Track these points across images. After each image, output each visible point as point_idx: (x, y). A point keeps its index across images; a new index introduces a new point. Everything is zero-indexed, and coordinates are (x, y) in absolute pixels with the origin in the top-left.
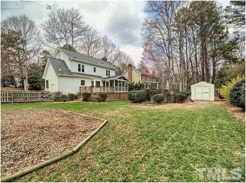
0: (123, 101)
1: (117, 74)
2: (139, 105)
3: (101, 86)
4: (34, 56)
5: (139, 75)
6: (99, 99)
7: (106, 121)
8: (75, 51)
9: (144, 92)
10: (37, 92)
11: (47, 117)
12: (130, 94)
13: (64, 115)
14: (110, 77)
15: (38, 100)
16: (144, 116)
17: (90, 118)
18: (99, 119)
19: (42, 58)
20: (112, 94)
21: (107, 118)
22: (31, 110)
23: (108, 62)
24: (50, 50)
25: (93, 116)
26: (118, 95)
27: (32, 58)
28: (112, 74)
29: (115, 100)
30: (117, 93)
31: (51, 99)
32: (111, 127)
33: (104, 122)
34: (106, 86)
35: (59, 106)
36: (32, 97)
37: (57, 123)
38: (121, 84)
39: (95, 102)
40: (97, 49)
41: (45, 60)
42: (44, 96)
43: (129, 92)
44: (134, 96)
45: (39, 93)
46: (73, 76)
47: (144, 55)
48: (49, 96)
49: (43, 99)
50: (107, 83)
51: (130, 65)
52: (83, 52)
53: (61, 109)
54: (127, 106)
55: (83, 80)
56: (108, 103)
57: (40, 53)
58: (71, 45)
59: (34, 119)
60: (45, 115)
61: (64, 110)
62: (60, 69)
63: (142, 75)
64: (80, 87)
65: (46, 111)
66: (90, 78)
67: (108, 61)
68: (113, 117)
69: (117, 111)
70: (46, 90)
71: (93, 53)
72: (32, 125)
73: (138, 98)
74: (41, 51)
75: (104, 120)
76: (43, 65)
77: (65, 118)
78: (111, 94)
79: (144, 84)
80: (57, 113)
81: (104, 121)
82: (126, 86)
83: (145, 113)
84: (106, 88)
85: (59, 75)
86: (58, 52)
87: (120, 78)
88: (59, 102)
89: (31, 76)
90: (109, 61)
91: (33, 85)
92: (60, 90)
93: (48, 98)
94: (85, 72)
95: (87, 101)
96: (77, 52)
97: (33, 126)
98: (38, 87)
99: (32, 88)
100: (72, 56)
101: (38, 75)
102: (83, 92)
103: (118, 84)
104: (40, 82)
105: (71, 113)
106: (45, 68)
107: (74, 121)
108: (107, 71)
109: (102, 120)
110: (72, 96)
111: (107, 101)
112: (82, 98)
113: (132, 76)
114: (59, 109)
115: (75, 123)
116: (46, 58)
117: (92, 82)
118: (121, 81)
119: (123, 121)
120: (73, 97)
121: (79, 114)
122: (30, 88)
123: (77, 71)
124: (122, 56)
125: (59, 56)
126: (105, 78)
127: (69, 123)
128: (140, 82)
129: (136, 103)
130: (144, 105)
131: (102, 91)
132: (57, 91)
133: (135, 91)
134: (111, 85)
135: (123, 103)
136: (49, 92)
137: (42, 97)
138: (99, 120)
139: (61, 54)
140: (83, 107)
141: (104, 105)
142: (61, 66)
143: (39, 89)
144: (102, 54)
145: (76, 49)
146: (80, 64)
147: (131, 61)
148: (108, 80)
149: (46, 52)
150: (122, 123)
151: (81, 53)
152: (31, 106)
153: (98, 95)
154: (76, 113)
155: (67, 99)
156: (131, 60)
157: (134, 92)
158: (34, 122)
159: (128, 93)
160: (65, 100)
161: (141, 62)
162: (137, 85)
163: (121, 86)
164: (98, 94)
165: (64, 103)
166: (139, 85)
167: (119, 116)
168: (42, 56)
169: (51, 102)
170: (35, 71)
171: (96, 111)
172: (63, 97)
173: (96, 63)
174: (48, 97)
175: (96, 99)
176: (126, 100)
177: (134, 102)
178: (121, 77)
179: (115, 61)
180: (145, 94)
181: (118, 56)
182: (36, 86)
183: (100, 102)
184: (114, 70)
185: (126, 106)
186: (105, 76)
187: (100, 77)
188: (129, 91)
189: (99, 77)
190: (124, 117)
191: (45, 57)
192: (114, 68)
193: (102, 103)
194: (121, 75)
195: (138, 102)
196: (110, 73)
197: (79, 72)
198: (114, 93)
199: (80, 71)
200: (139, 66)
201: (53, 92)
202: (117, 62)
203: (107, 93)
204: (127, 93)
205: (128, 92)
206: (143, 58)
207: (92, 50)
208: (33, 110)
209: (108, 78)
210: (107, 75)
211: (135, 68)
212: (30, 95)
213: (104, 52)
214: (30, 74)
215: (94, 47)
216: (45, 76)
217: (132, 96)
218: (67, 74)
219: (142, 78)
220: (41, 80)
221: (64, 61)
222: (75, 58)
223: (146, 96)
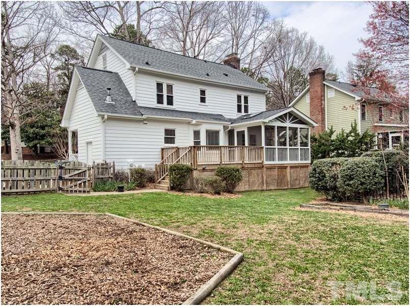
0: (293, 192)
1: (272, 106)
2: (355, 210)
3: (221, 144)
4: (35, 62)
5: (351, 103)
6: (215, 185)
7: (238, 255)
8: (147, 44)
9: (374, 163)
10: (46, 166)
11: (73, 236)
12: (318, 170)
13: (118, 231)
14: (248, 118)
15: (48, 186)
16: (379, 253)
17: (192, 242)
18: (217, 246)
19: (57, 69)
20: (254, 168)
21: (242, 246)
22: (29, 215)
23: (244, 70)
24: (77, 44)
25: (199, 236)
26: (275, 172)
27: (31, 69)
28: (257, 104)
29: (265, 187)
30: (271, 168)
31: (85, 183)
32: (256, 277)
33: (234, 260)
34: (236, 145)
35: (106, 204)
36: (32, 178)
37: (100, 253)
38: (284, 136)
39: (205, 195)
40: (209, 32)
41: (65, 74)
42: (67, 177)
43: (315, 162)
44: (335, 178)
45: (53, 166)
46: (144, 117)
47: (375, 28)
48: (79, 174)
49: (63, 184)
50: (241, 135)
51: (318, 73)
52: (169, 44)
53: (110, 211)
54: (308, 210)
55: (170, 127)
56: (244, 197)
57: (52, 55)
58: (136, 28)
59: (35, 241)
60: (67, 230)
61: (119, 215)
62: (108, 100)
63: (364, 104)
64: (163, 149)
65: (70, 217)
66: (189, 123)
67: (242, 66)
68: (261, 243)
69: (274, 226)
70: (71, 157)
71: (197, 45)
72: (28, 261)
73: (348, 185)
74: (53, 48)
75: (234, 252)
76: (60, 87)
77: (120, 239)
78: (252, 169)
79: (373, 136)
80: (98, 223)
81: (231, 256)
82: (304, 144)
83: (383, 241)
84: (237, 152)
85: (106, 117)
86: (101, 50)
87: (281, 118)
88: (106, 191)
89: (29, 120)
90: (247, 66)
91: (35, 146)
92: (107, 157)
93: (76, 180)
94: (176, 106)
95: (181, 190)
96: (154, 48)
97: (31, 263)
98: (48, 149)
99: (32, 153)
100: (139, 59)
101: (48, 116)
102: (169, 163)
103: (276, 138)
104: (54, 136)
105: (138, 224)
106: (67, 97)
107: (146, 249)
108: (239, 97)
109: (226, 252)
110: (142, 175)
111: (239, 192)
112: (167, 181)
113: (322, 111)
114: (107, 213)
115: (149, 255)
116: (68, 69)
117: (197, 134)
118: (284, 128)
119: (295, 262)
120: (142, 179)
121: (158, 227)
122: (27, 152)
123: (154, 104)
124: (289, 44)
125: (104, 59)
126: (232, 121)
127: (132, 254)
128: (354, 129)
129: (340, 200)
130: (373, 211)
131: (226, 160)
132: (101, 161)
133: (335, 159)
134: (254, 141)
135: (294, 201)
136: (80, 164)
137: (60, 178)
138: (219, 249)
139: (108, 53)
140: (170, 209)
141: (230, 205)
142: (109, 89)
143: (52, 156)
144: (224, 47)
145: (149, 38)
146: (160, 80)
147: (322, 57)
148: (243, 127)
149: (67, 51)
150: (292, 267)
151: (163, 48)
152: (29, 205)
153: (213, 173)
154: (152, 226)
155: (128, 182)
156: (321, 53)
157: (333, 164)
158: (36, 250)
159: (310, 169)
160: (123, 187)
161: (362, 56)
162: (343, 140)
163: (285, 144)
164: (212, 170)
165: (119, 196)
166: (350, 138)
167: (283, 243)
168: (56, 63)
169: (84, 192)
170: (40, 106)
171: (208, 222)
172: (117, 179)
173: (208, 75)
174: (76, 177)
175: (206, 186)
176: (302, 191)
177: (334, 197)
178: (285, 115)
179: (265, 64)
180: (378, 170)
181: (274, 47)
182: (42, 149)
183: (219, 194)
184: (262, 92)
185: (303, 209)
186: (235, 115)
187: (218, 118)
188: (313, 158)
189: (216, 119)
190: (301, 248)
191: (65, 67)
192: (263, 87)
193: (225, 197)
194: (286, 108)
195: (349, 200)
196: (249, 104)
197: (160, 106)
198: (261, 166)
199: (162, 103)
200: (351, 71)
201: (90, 164)
202: (273, 68)
203: (239, 167)
204: (306, 166)
205: (309, 162)
206: (369, 43)
207: (195, 37)
208: (33, 215)
209: (242, 119)
210: (239, 110)
211: (334, 80)
212: (26, 172)
213: (230, 38)
214: (28, 115)
215: (201, 27)
216: (69, 119)
217: (324, 176)
218: (127, 114)
219: (363, 115)
220: (58, 132)
221: (117, 74)
222: (147, 63)
223: (384, 177)
